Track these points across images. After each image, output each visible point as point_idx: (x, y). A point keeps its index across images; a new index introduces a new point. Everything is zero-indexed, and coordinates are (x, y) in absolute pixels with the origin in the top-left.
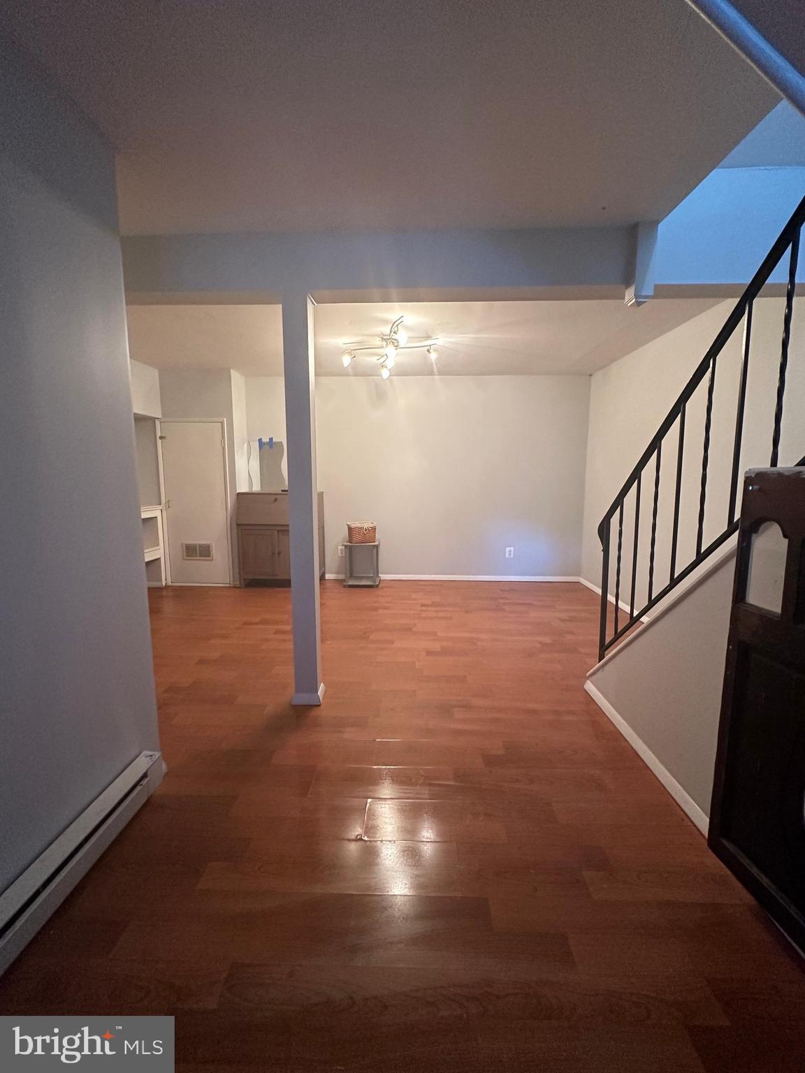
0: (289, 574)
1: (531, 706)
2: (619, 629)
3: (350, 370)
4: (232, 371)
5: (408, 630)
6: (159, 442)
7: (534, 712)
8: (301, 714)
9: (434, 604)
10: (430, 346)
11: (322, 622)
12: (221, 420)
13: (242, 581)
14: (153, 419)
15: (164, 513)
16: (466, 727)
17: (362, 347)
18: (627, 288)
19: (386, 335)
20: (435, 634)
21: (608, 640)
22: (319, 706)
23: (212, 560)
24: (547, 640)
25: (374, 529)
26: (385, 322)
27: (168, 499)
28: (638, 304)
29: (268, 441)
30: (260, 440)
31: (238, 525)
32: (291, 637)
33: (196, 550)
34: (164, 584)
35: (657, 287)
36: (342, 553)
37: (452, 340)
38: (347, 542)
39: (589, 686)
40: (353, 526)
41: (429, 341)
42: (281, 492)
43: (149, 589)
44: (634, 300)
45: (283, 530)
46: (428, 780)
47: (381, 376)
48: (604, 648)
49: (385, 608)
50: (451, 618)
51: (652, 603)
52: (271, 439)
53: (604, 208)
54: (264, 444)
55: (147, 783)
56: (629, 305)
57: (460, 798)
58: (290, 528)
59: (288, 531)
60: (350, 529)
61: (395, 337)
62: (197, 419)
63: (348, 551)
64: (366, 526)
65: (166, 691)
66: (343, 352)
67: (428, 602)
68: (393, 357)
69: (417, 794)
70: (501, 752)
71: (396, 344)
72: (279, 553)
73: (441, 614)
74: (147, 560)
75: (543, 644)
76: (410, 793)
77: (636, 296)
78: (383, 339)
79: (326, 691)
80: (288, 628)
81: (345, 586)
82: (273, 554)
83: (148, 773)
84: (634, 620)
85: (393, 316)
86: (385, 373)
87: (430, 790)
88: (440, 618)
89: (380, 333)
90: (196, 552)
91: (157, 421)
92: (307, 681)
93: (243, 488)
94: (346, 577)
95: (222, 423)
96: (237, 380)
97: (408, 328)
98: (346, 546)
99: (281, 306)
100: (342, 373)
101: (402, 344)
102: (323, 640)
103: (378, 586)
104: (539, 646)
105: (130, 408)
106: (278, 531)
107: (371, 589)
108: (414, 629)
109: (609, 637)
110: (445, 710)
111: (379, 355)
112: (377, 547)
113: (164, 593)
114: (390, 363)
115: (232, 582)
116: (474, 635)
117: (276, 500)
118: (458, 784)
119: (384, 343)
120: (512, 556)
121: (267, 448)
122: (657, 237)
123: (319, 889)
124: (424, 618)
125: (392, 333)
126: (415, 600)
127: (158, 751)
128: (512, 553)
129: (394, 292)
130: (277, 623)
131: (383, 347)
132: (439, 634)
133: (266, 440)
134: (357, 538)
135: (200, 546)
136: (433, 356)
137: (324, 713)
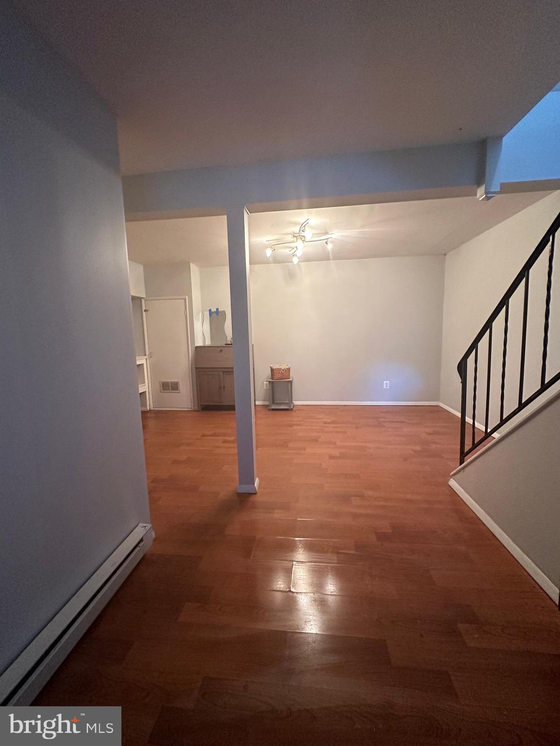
0: (234, 401)
1: (409, 497)
2: (476, 442)
3: (271, 259)
4: (191, 264)
5: (315, 440)
6: (144, 313)
7: (411, 501)
8: (244, 499)
9: (333, 422)
10: (328, 239)
11: (257, 435)
12: (183, 297)
13: (200, 406)
14: (140, 298)
15: (148, 361)
16: (362, 511)
17: (280, 243)
18: (478, 187)
19: (295, 234)
20: (335, 443)
21: (467, 448)
22: (256, 494)
23: (180, 392)
24: (418, 448)
25: (289, 369)
26: (296, 224)
27: (150, 352)
28: (488, 198)
29: (215, 310)
30: (210, 310)
31: (196, 368)
32: (235, 445)
33: (169, 386)
34: (148, 409)
35: (502, 185)
36: (267, 386)
37: (343, 234)
38: (270, 379)
39: (453, 483)
40: (274, 368)
41: (327, 235)
42: (225, 345)
43: (142, 412)
44: (485, 195)
45: (229, 371)
46: (336, 550)
47: (293, 262)
48: (463, 455)
49: (298, 425)
50: (345, 432)
51: (503, 422)
52: (217, 309)
53: (461, 129)
54: (213, 313)
55: (143, 545)
56: (480, 199)
57: (361, 563)
58: (235, 370)
59: (233, 372)
60: (272, 370)
61: (303, 234)
62: (169, 297)
63: (270, 385)
64: (283, 367)
65: (152, 482)
66: (266, 247)
67: (329, 421)
68: (301, 248)
69: (329, 559)
70: (390, 531)
71: (303, 239)
72: (224, 387)
73: (339, 430)
74: (140, 392)
75: (415, 451)
76: (324, 559)
77: (486, 193)
78: (294, 236)
79: (260, 484)
80: (232, 438)
81: (269, 410)
82: (220, 388)
83: (144, 538)
84: (488, 435)
85: (301, 220)
86: (295, 260)
87: (338, 557)
88: (337, 432)
89: (291, 232)
90: (170, 387)
91: (142, 299)
92: (247, 476)
93: (199, 343)
94: (270, 403)
95: (185, 299)
96: (195, 270)
97: (312, 227)
98: (269, 382)
99: (226, 216)
100: (265, 262)
101: (308, 239)
102: (257, 447)
103: (292, 409)
104: (412, 452)
105: (129, 292)
106: (223, 372)
107: (287, 411)
108: (320, 440)
109: (468, 446)
110: (345, 499)
111: (291, 248)
112: (291, 382)
113: (149, 415)
114: (299, 253)
115: (193, 408)
116: (363, 444)
117: (221, 351)
118: (357, 553)
119: (295, 239)
120: (388, 388)
121: (216, 316)
122: (501, 147)
123: (261, 626)
124: (327, 432)
125: (301, 231)
126: (319, 419)
127: (149, 524)
128: (388, 385)
129: (305, 201)
130: (224, 435)
131: (294, 242)
132: (338, 444)
133: (214, 310)
134: (277, 376)
135: (172, 383)
136: (330, 246)
137: (258, 498)
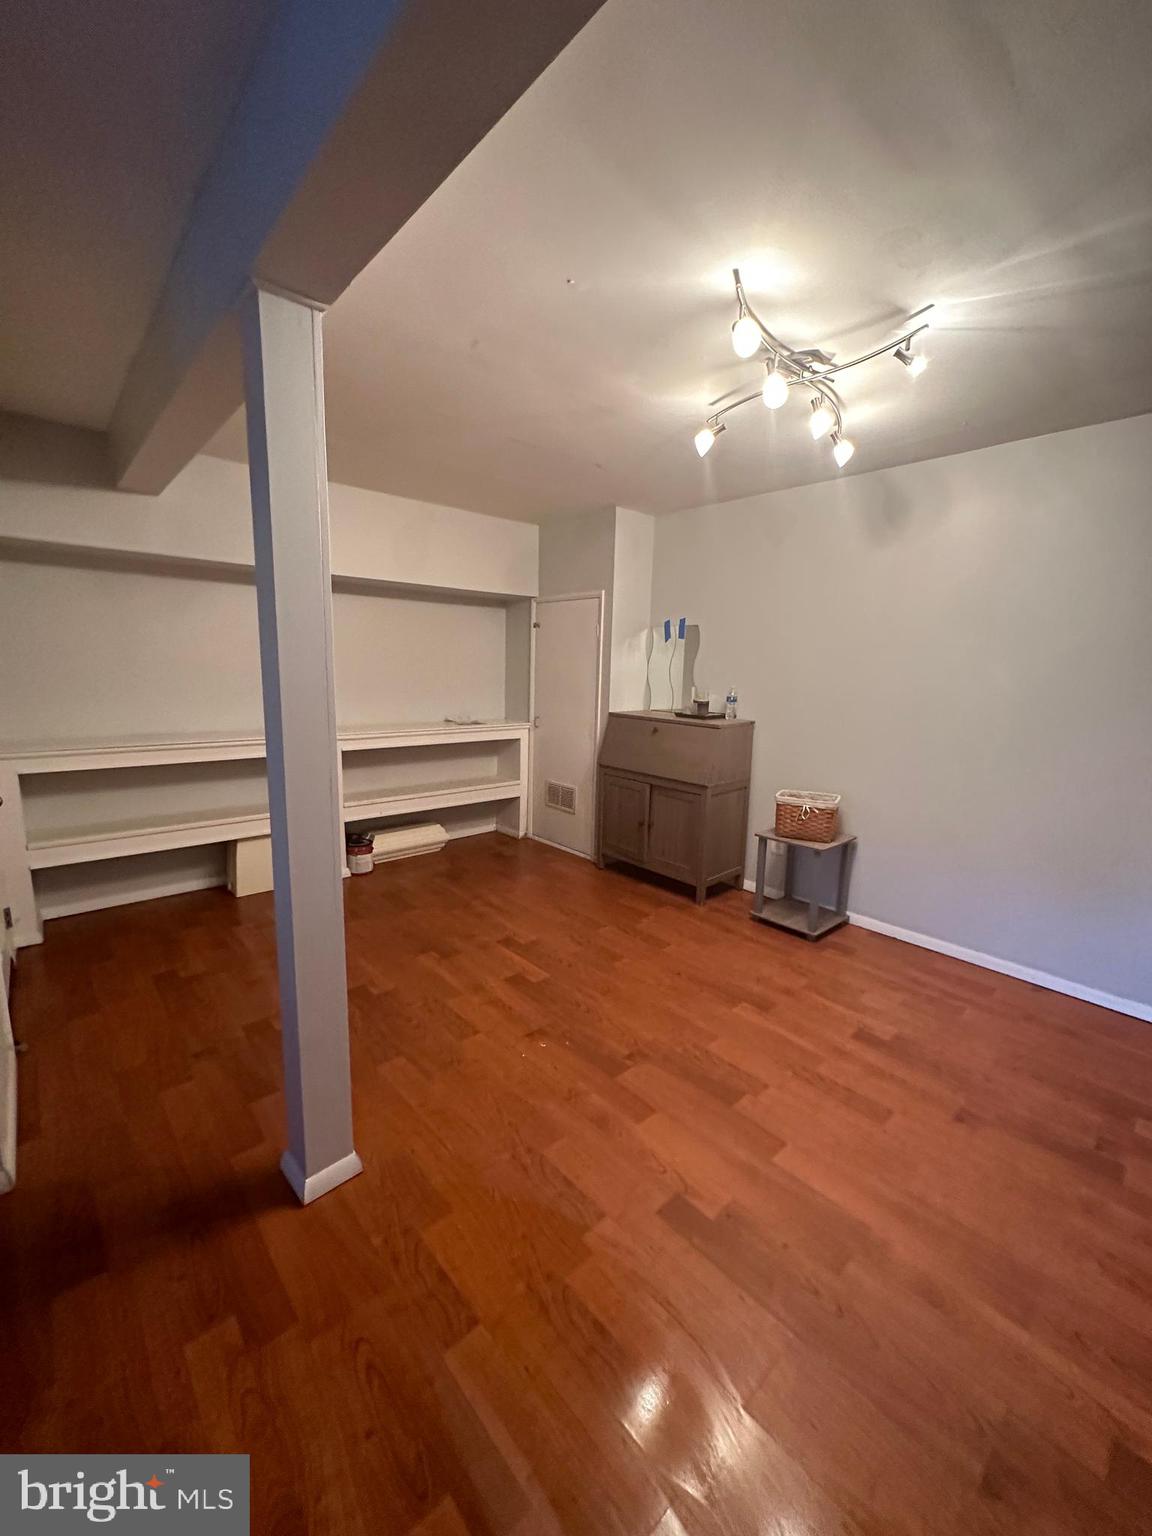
4: (616, 508)
6: (533, 630)
10: (909, 338)
12: (594, 593)
14: (529, 600)
15: (532, 733)
23: (574, 813)
25: (837, 811)
27: (537, 716)
30: (667, 624)
31: (601, 765)
33: (559, 794)
34: (522, 834)
40: (789, 803)
42: (672, 717)
52: (682, 622)
60: (782, 809)
62: (571, 595)
64: (806, 805)
72: (650, 826)
81: (752, 918)
82: (640, 825)
90: (560, 798)
91: (532, 601)
95: (600, 598)
96: (632, 525)
103: (817, 939)
106: (653, 784)
113: (522, 847)
115: (592, 856)
117: (655, 731)
124: (814, 1079)
134: (787, 826)
135: (564, 790)
